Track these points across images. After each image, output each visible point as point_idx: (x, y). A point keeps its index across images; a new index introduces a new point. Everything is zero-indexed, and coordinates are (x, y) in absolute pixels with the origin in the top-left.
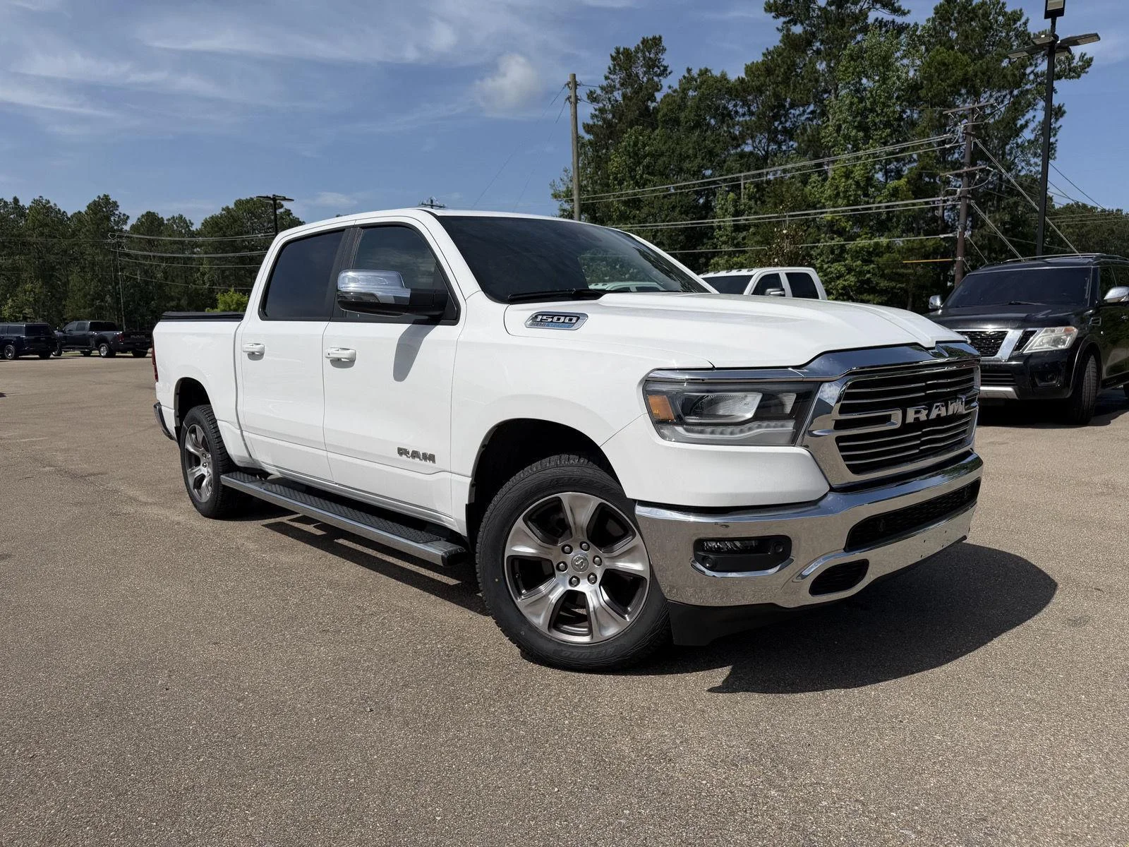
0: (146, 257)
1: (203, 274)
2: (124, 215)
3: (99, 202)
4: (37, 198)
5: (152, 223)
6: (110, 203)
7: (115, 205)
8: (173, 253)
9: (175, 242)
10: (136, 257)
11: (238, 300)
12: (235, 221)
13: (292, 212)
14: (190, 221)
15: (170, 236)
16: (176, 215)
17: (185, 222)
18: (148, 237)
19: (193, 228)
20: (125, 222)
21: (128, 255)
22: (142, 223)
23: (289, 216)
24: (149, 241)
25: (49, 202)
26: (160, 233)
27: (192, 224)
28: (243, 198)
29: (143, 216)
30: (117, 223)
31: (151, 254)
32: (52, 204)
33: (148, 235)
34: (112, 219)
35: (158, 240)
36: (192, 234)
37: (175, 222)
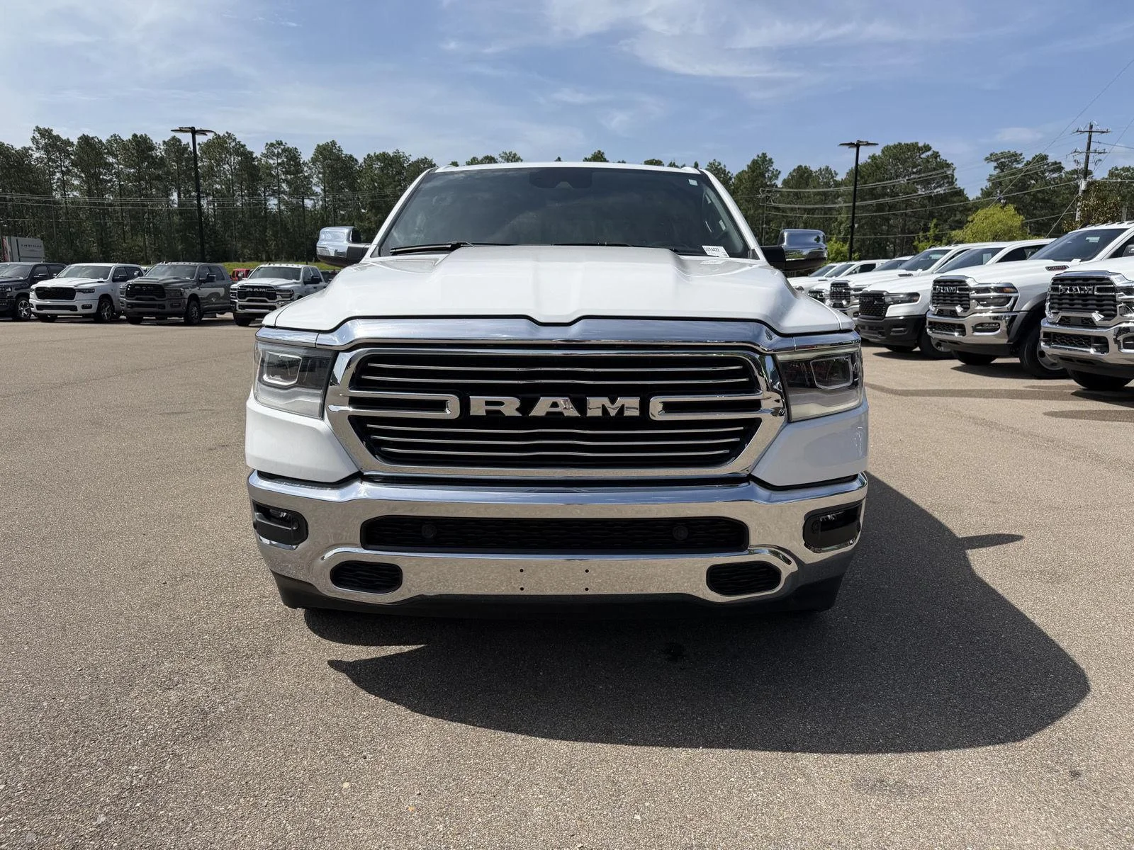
0: (793, 210)
1: (841, 223)
2: (777, 170)
3: (757, 161)
4: (712, 161)
5: (801, 176)
6: (766, 161)
7: (771, 161)
8: (816, 203)
9: (819, 193)
10: (784, 210)
11: (837, 250)
12: (878, 168)
13: (940, 154)
14: (835, 171)
15: (814, 188)
16: (823, 167)
17: (830, 173)
18: (795, 190)
19: (839, 178)
20: (776, 177)
21: (777, 209)
22: (793, 177)
23: (936, 158)
24: (796, 194)
25: (720, 164)
26: (807, 185)
27: (837, 174)
28: (891, 144)
29: (794, 170)
30: (770, 179)
31: (797, 206)
32: (722, 166)
33: (796, 188)
34: (767, 175)
35: (804, 193)
36: (837, 184)
37: (821, 174)
